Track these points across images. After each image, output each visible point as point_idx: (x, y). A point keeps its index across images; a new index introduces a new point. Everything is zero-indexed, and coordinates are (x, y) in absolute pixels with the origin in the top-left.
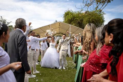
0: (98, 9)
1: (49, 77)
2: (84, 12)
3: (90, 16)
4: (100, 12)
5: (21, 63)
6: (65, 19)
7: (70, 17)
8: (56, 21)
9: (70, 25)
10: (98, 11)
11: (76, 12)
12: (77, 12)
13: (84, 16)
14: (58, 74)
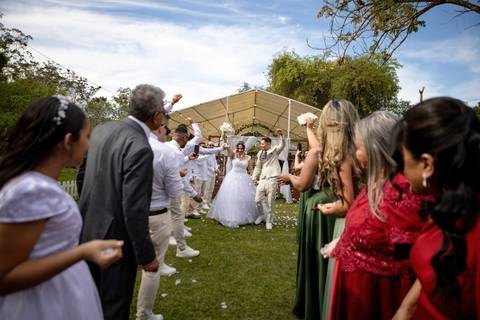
0: (377, 51)
1: (217, 272)
2: (333, 59)
3: (353, 73)
4: (385, 59)
5: (120, 243)
6: (274, 82)
7: (290, 74)
8: (246, 86)
9: (290, 100)
10: (378, 57)
11: (308, 60)
12: (312, 60)
13: (333, 73)
14: (248, 260)
